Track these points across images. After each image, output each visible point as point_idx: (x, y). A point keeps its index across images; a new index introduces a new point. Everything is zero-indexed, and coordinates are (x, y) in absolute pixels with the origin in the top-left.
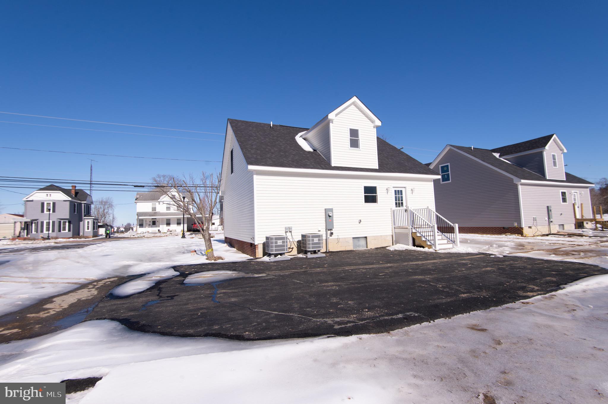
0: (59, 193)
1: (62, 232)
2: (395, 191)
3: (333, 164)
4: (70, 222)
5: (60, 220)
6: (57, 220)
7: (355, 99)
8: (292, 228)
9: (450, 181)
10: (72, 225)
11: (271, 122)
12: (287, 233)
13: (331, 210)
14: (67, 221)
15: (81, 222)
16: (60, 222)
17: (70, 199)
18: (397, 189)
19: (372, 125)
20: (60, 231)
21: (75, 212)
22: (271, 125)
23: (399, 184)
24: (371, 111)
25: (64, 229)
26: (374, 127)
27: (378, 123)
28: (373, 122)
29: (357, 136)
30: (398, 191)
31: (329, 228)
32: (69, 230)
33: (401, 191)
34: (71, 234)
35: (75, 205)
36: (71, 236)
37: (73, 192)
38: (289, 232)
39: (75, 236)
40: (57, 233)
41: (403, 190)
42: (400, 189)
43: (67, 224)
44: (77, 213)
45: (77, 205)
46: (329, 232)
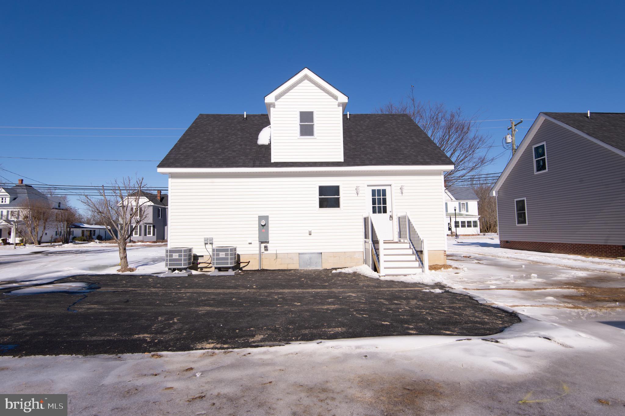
0: (145, 198)
1: (148, 236)
2: (373, 191)
3: (273, 160)
4: (154, 227)
5: (146, 225)
6: (143, 225)
7: (306, 71)
8: (214, 240)
9: (547, 170)
10: (156, 229)
11: (245, 113)
12: (207, 245)
13: (266, 218)
14: (152, 225)
15: (165, 227)
16: (146, 226)
17: (153, 204)
18: (376, 188)
19: (336, 103)
20: (145, 235)
21: (159, 216)
22: (244, 115)
23: (379, 182)
24: (331, 85)
25: (149, 233)
26: (339, 105)
27: (344, 99)
28: (336, 98)
29: (312, 120)
30: (379, 191)
31: (264, 241)
32: (154, 235)
33: (384, 191)
34: (155, 238)
35: (159, 210)
36: (155, 240)
37: (159, 198)
38: (210, 244)
39: (159, 240)
40: (143, 237)
41: (388, 189)
42: (381, 188)
43: (152, 228)
44: (161, 218)
45: (161, 209)
46: (263, 245)
